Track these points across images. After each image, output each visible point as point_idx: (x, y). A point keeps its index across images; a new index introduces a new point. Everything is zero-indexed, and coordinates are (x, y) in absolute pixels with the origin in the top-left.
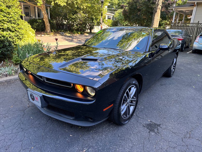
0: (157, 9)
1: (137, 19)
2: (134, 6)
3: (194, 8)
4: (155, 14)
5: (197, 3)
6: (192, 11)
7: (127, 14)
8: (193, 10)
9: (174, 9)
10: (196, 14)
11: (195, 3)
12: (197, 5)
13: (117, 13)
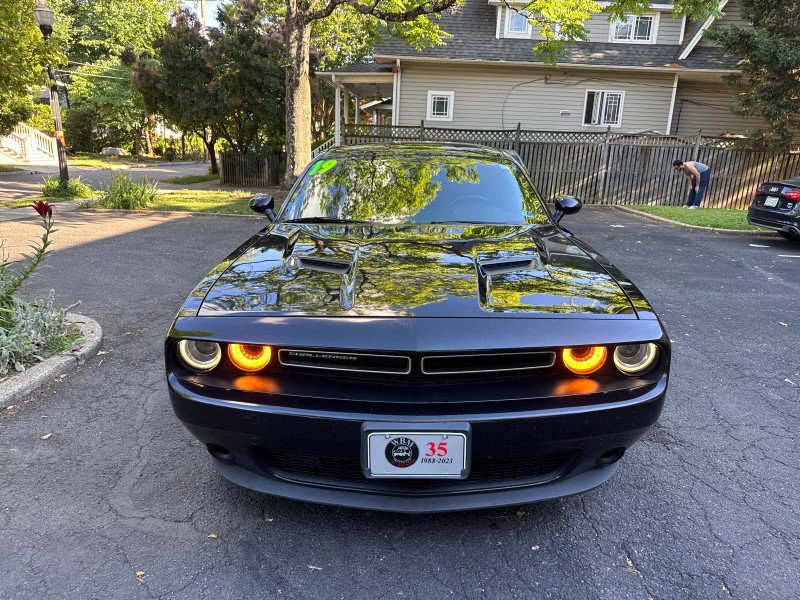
0: (298, 75)
1: (207, 109)
2: (186, 57)
3: (395, 78)
4: (292, 92)
5: (401, 63)
6: (390, 86)
7: (159, 86)
8: (392, 84)
9: (333, 78)
10: (403, 97)
11: (395, 62)
12: (402, 69)
13: (82, 78)
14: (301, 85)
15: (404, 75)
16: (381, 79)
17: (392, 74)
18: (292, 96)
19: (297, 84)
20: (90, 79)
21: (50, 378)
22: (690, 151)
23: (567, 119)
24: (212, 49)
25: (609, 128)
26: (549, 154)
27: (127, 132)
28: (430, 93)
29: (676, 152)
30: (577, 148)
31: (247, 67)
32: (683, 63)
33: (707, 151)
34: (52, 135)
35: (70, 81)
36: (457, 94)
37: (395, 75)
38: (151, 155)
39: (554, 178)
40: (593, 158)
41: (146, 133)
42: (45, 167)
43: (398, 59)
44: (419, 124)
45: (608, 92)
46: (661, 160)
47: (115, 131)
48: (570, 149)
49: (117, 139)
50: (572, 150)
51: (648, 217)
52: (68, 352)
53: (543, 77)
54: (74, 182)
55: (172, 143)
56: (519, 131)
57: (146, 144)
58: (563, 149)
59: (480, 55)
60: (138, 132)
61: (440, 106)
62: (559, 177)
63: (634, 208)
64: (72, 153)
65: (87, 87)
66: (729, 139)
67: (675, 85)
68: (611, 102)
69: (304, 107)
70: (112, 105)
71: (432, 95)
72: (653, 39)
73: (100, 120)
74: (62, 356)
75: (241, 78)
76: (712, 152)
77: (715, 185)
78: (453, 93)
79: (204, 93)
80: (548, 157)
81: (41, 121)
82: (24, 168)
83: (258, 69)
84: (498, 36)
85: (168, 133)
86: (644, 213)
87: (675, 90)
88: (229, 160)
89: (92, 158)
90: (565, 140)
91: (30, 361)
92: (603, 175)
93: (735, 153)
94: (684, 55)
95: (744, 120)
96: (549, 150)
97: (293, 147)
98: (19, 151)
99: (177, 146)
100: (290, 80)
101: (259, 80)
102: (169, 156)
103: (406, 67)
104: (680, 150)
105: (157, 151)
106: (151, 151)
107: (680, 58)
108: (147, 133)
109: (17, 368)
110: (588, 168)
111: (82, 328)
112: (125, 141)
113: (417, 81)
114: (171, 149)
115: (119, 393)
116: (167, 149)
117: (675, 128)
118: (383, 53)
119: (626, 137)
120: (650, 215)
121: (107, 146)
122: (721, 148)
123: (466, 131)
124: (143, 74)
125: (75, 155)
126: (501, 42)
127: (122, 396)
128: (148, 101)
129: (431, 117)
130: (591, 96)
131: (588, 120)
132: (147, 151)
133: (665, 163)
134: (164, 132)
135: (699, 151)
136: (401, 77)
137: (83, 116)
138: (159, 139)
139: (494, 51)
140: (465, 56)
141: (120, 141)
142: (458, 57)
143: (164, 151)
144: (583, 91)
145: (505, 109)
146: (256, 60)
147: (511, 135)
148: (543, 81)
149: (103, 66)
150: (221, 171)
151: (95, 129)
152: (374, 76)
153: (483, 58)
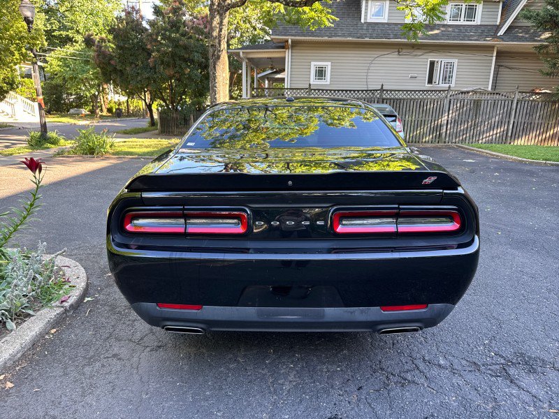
0: (219, 51)
1: (148, 78)
2: (133, 40)
3: (287, 53)
4: (215, 64)
5: (292, 42)
6: (283, 59)
7: (112, 62)
8: (285, 58)
9: (241, 54)
10: (293, 67)
11: (287, 41)
12: (292, 46)
13: (54, 60)
14: (221, 58)
15: (294, 51)
16: (275, 54)
17: (284, 50)
18: (215, 67)
19: (219, 57)
20: (59, 59)
21: (41, 335)
22: (510, 102)
23: (414, 81)
24: (151, 35)
25: (450, 87)
26: (405, 106)
27: (87, 98)
28: (313, 63)
29: (499, 104)
30: (426, 102)
31: (177, 46)
32: (501, 38)
33: (523, 102)
34: (33, 100)
35: (46, 62)
36: (333, 64)
37: (287, 51)
38: (105, 113)
39: (409, 125)
40: (438, 109)
42: (29, 124)
43: (290, 39)
44: (307, 86)
45: (445, 60)
46: (488, 110)
47: (79, 98)
48: (421, 103)
49: (80, 102)
50: (422, 104)
51: (487, 153)
52: (58, 303)
53: (397, 50)
54: (52, 134)
55: (120, 104)
56: (382, 90)
57: (101, 106)
58: (415, 104)
59: (350, 35)
60: (94, 97)
61: (321, 73)
62: (413, 124)
63: (472, 146)
64: (49, 112)
65: (58, 65)
66: (539, 94)
67: (495, 54)
68: (447, 68)
69: (224, 75)
70: (76, 78)
71: (314, 65)
72: (478, 21)
73: (68, 89)
74: (52, 307)
75: (173, 55)
76: (526, 103)
77: (529, 127)
78: (329, 63)
79: (146, 67)
80: (404, 109)
81: (26, 90)
82: (14, 125)
83: (185, 48)
84: (363, 21)
85: (116, 98)
86: (483, 150)
87: (494, 58)
88: (164, 116)
89: (63, 116)
90: (417, 97)
91: (21, 316)
92: (446, 122)
93: (544, 103)
94: (501, 32)
95: (550, 80)
96: (405, 104)
98: (10, 112)
99: (123, 107)
100: (213, 55)
101: (186, 56)
102: (118, 114)
103: (295, 44)
104: (503, 102)
105: (110, 110)
106: (105, 110)
107: (499, 35)
108: (102, 98)
109: (8, 327)
110: (434, 116)
111: (68, 272)
112: (86, 103)
113: (302, 55)
114: (118, 109)
115: (111, 353)
116: (116, 109)
117: (494, 86)
118: (278, 35)
119: (462, 93)
120: (489, 152)
121: (74, 107)
122: (533, 100)
123: (342, 91)
124: (100, 54)
125: (50, 114)
126: (365, 25)
127: (115, 356)
128: (104, 74)
129: (314, 81)
130: (432, 64)
131: (430, 81)
132: (101, 110)
133: (491, 112)
134: (114, 97)
135: (517, 103)
136: (292, 53)
137: (57, 86)
138: (110, 102)
139: (361, 32)
140: (339, 36)
141: (82, 104)
142: (334, 36)
143: (114, 110)
144: (426, 60)
145: (369, 74)
146: (184, 41)
147: (376, 94)
148: (397, 53)
149: (69, 49)
150: (159, 124)
151: (65, 96)
152: (271, 52)
153: (353, 37)
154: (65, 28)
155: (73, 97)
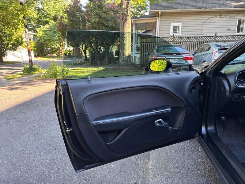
4: (124, 24)
5: (161, 13)
6: (155, 23)
7: (67, 28)
9: (133, 21)
13: (40, 31)
14: (128, 20)
15: (161, 18)
16: (151, 20)
17: (156, 18)
18: (124, 26)
19: (126, 20)
20: (43, 31)
23: (230, 31)
27: (55, 49)
28: (172, 24)
31: (100, 18)
35: (37, 32)
36: (183, 24)
37: (158, 18)
38: (63, 56)
41: (61, 49)
43: (160, 11)
47: (52, 49)
53: (219, 15)
54: (35, 66)
55: (70, 51)
56: (216, 36)
57: (62, 53)
59: (193, 7)
60: (59, 48)
61: (176, 30)
65: (42, 34)
70: (50, 39)
73: (47, 45)
75: (99, 23)
78: (181, 24)
82: (21, 62)
83: (105, 19)
85: (68, 49)
88: (93, 55)
89: (44, 57)
97: (124, 48)
98: (20, 57)
99: (72, 53)
100: (123, 19)
102: (69, 56)
105: (65, 54)
112: (55, 52)
113: (165, 20)
114: (69, 54)
118: (153, 10)
121: (49, 53)
123: (192, 37)
124: (61, 24)
125: (39, 57)
126: (201, 2)
129: (172, 34)
130: (240, 21)
131: (238, 31)
132: (62, 54)
136: (160, 19)
137: (41, 44)
138: (66, 51)
139: (199, 5)
140: (187, 8)
141: (53, 52)
142: (185, 8)
143: (67, 54)
144: (236, 20)
145: (203, 29)
146: (104, 15)
147: (212, 38)
148: (219, 16)
149: (47, 26)
150: (90, 60)
151: (45, 48)
152: (148, 19)
153: (196, 8)
154: (46, 17)
155: (49, 49)
